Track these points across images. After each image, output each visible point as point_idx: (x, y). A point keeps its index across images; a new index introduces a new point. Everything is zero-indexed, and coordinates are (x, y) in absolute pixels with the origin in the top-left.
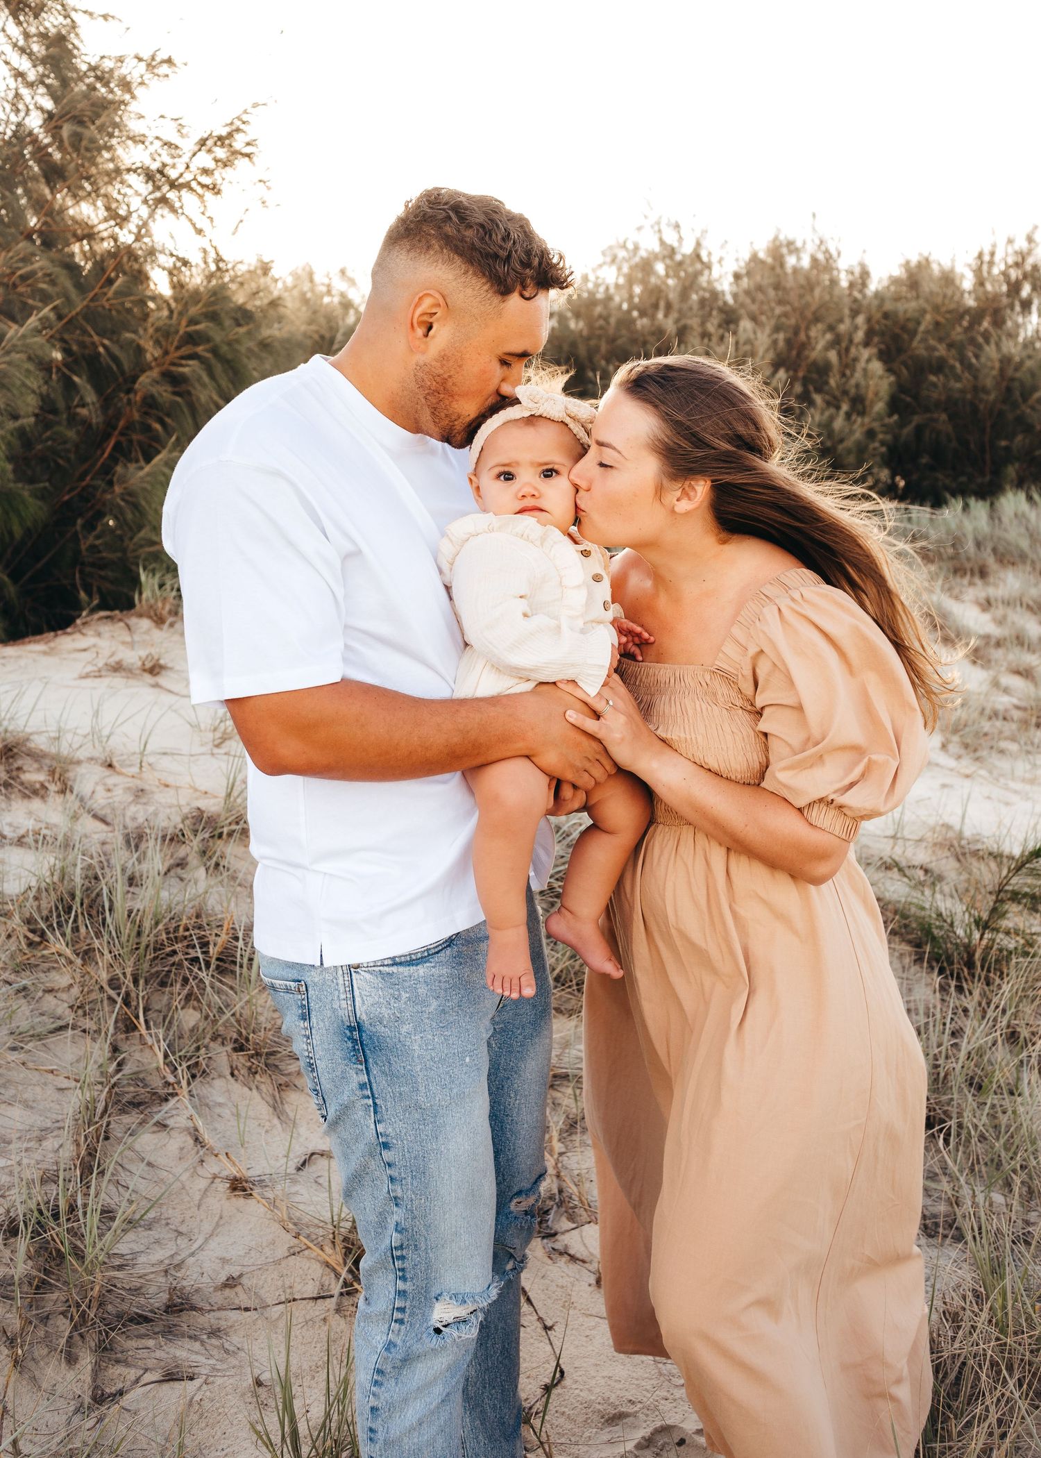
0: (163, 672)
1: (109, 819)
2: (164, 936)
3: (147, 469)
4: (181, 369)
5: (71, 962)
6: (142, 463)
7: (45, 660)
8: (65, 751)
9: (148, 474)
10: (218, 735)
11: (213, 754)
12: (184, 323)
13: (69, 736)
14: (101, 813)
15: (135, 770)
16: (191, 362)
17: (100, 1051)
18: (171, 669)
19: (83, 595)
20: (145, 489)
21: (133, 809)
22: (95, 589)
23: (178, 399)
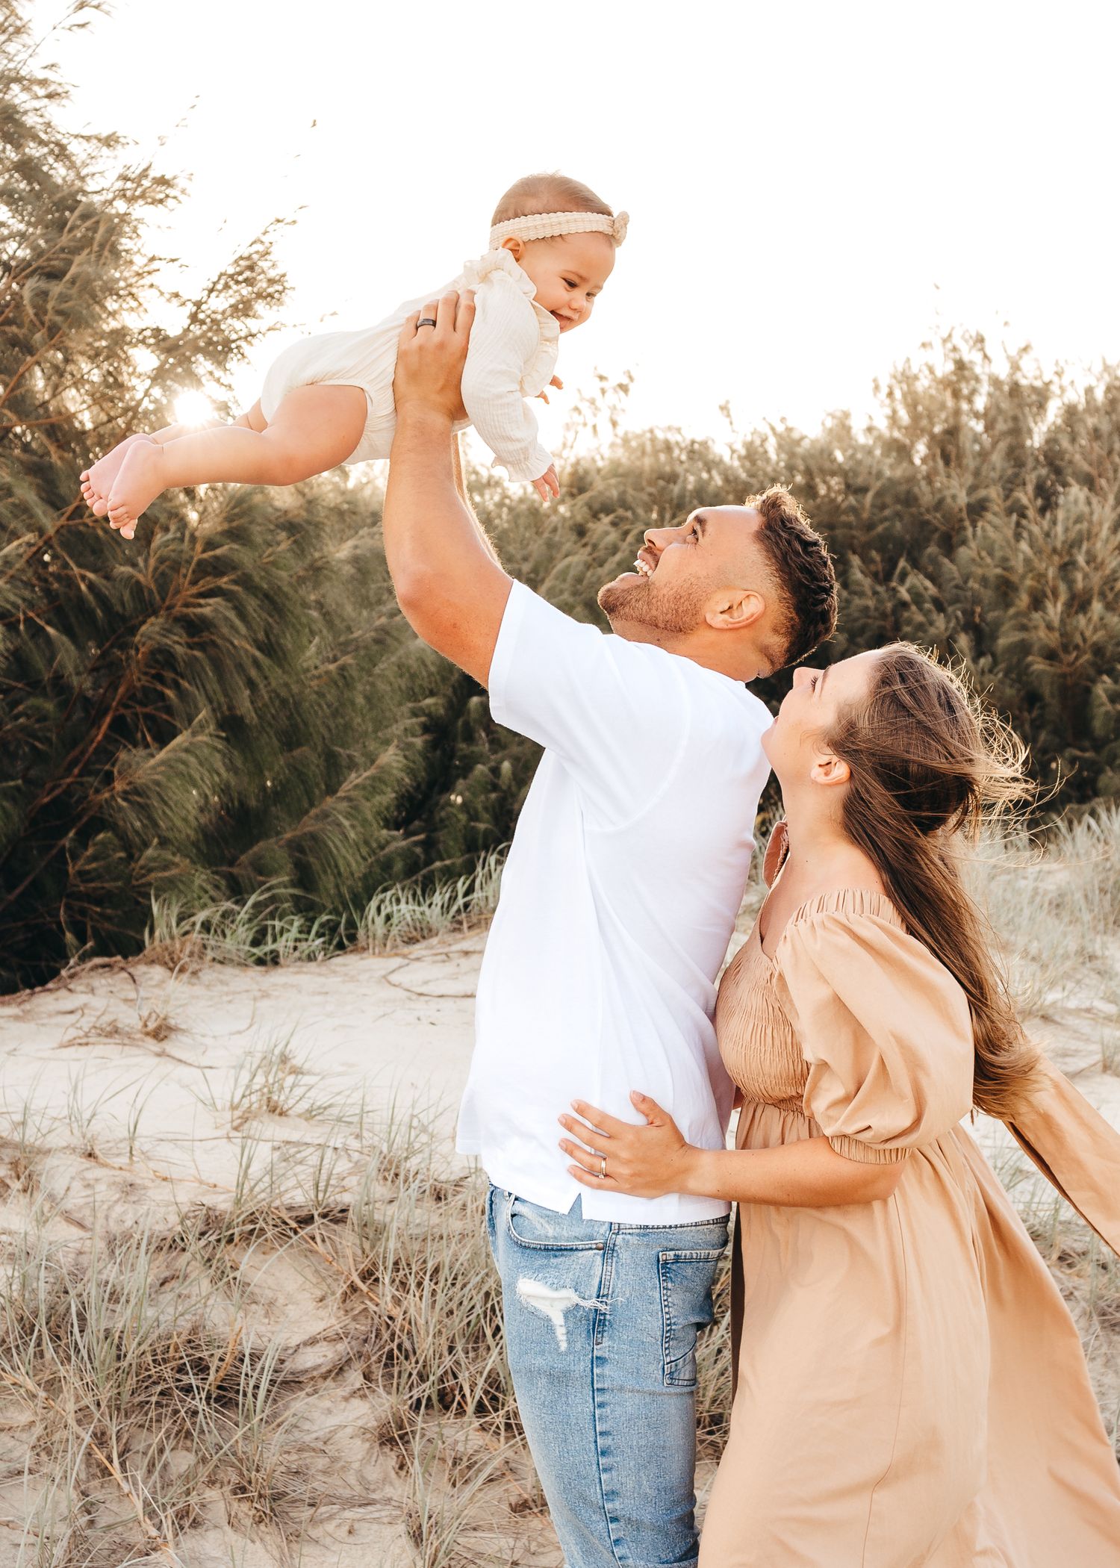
0: (173, 1036)
1: (87, 1223)
2: (149, 1359)
3: (162, 755)
4: (199, 610)
5: (34, 1396)
6: (154, 746)
7: (16, 1028)
8: (31, 1136)
9: (163, 763)
10: (238, 1113)
11: (229, 1138)
12: (199, 547)
13: (37, 1119)
14: (77, 1216)
15: (124, 1160)
16: (211, 601)
17: (68, 1498)
18: (183, 1031)
19: (69, 937)
20: (158, 783)
21: (119, 1209)
22: (89, 932)
23: (197, 653)
